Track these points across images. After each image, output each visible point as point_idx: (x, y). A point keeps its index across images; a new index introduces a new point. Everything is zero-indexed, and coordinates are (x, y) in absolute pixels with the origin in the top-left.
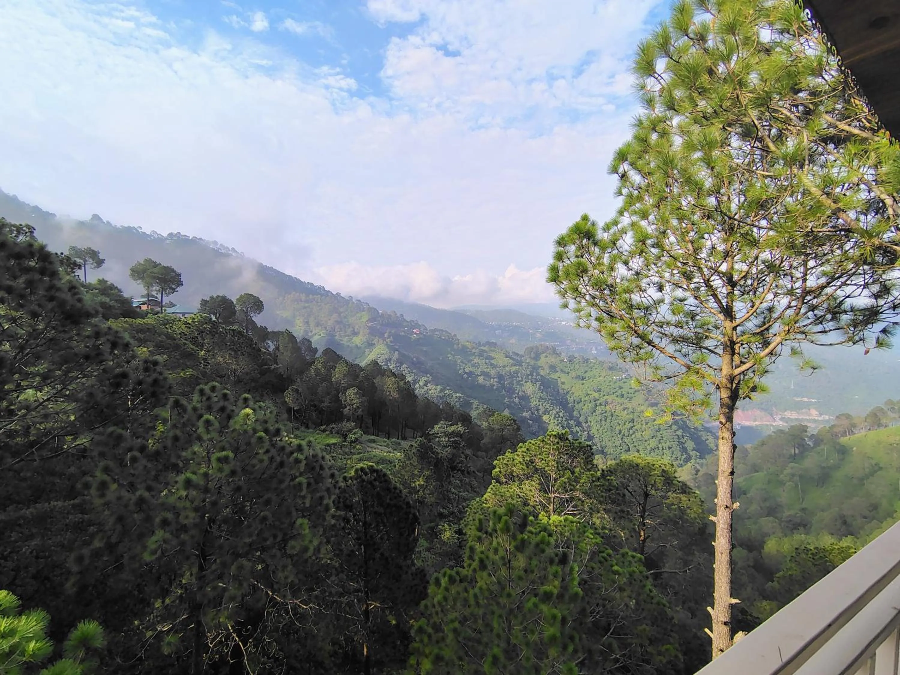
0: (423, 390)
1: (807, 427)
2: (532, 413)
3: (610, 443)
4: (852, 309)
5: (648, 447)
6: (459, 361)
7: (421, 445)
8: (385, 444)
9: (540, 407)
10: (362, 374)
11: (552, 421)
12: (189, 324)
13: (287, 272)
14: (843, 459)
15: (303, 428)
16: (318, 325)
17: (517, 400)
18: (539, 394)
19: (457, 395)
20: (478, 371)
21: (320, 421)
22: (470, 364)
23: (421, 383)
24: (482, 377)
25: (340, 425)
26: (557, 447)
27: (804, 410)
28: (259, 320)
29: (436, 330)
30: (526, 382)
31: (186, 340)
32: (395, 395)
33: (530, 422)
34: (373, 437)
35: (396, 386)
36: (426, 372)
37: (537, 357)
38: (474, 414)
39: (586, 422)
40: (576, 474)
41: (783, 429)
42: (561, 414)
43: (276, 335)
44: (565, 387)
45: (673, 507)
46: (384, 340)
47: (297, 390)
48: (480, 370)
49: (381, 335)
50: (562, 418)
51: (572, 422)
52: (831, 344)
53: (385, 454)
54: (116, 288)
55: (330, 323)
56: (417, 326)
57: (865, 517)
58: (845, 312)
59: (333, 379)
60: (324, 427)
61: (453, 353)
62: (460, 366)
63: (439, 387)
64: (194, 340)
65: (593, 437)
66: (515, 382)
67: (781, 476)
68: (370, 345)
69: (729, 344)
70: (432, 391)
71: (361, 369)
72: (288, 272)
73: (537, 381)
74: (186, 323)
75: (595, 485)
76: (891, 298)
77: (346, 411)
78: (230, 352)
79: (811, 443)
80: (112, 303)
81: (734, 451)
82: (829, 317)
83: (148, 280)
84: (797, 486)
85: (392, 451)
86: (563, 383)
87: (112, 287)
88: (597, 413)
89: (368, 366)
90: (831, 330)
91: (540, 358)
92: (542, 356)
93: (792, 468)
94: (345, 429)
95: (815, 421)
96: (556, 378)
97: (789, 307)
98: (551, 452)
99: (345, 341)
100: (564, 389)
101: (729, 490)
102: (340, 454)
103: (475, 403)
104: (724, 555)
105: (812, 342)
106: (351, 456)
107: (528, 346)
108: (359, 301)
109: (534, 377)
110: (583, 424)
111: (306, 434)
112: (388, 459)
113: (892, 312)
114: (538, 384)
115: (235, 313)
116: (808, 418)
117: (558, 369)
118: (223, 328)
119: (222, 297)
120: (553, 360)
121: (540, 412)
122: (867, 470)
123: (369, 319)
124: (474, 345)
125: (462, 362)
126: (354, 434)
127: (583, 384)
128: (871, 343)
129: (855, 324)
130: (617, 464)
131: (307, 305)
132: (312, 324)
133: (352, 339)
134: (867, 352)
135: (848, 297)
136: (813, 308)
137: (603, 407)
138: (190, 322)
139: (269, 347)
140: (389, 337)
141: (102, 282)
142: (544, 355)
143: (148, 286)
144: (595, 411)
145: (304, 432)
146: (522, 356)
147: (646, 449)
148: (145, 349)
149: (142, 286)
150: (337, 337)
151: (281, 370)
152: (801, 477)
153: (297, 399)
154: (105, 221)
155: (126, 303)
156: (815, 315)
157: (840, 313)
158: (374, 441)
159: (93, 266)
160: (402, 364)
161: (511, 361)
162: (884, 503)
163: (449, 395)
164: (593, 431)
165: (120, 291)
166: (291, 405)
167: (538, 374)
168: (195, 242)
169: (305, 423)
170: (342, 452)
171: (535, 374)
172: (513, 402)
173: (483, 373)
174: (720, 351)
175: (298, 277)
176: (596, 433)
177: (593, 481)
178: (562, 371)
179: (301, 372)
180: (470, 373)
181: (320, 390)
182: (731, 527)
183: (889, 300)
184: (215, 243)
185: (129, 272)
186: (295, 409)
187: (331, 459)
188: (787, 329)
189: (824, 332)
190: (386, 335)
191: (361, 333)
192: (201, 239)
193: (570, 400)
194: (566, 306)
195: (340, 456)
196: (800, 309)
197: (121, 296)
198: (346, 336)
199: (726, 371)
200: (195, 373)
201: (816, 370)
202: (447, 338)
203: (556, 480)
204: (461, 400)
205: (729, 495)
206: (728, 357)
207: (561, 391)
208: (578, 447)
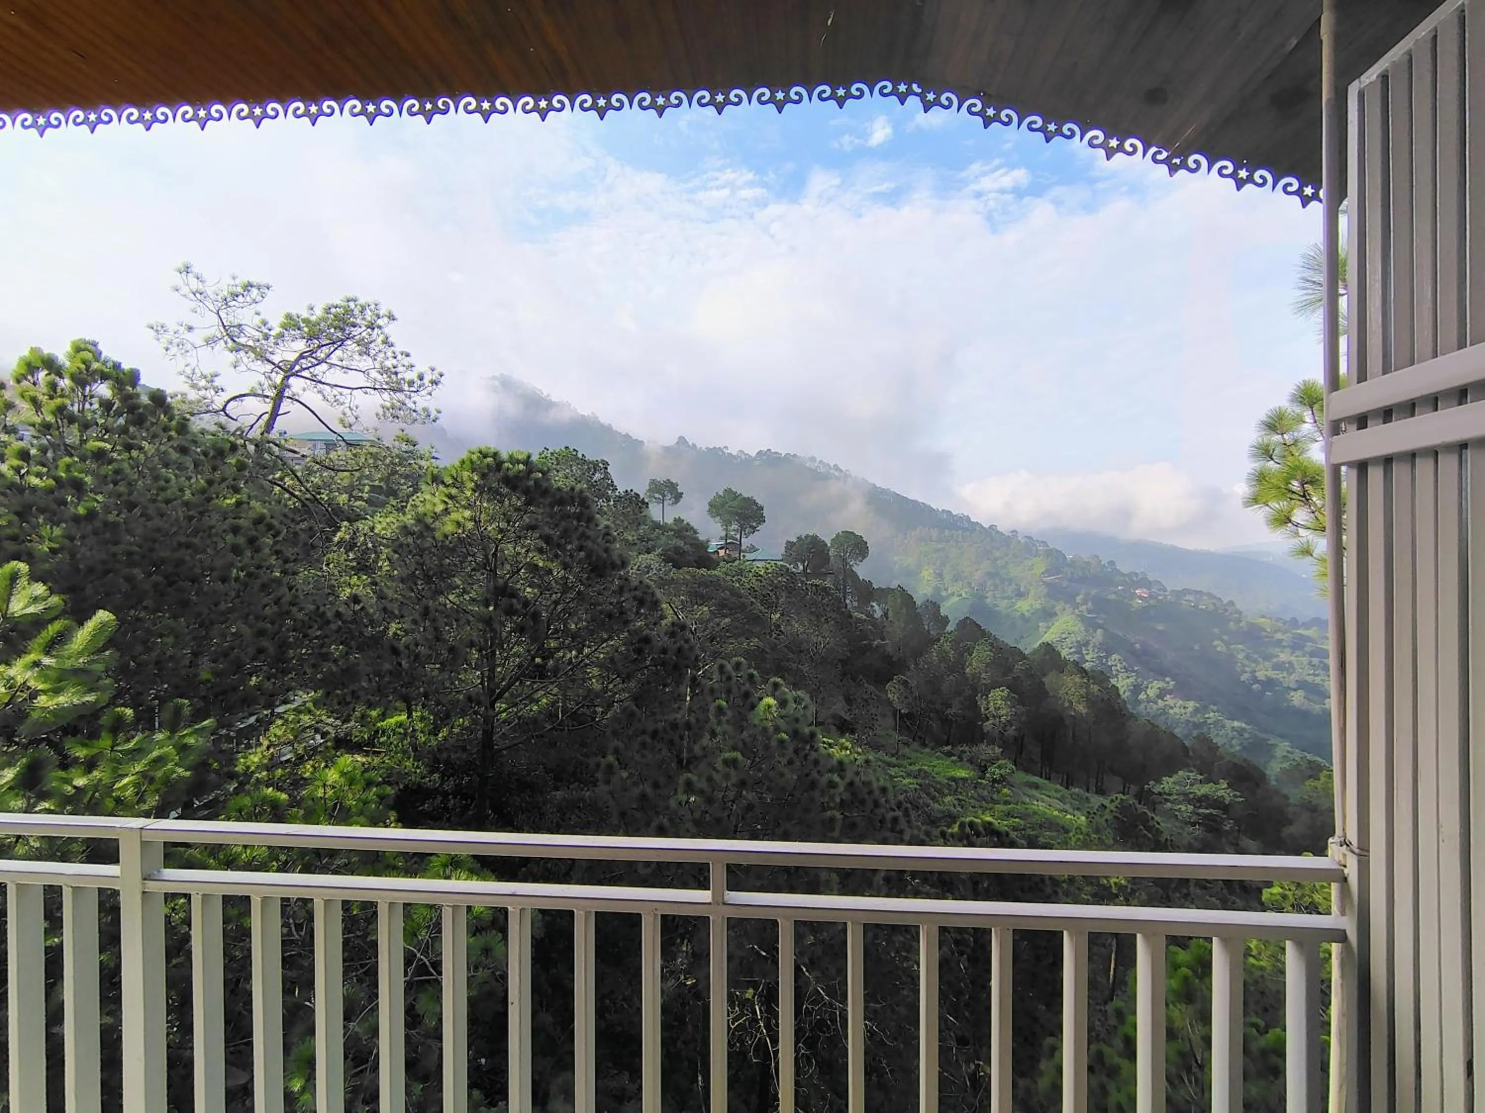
0: (1155, 707)
6: (1241, 656)
7: (1123, 808)
8: (1059, 795)
10: (1019, 666)
12: (760, 576)
13: (911, 497)
15: (916, 745)
16: (957, 578)
19: (1236, 724)
20: (1291, 680)
21: (945, 737)
22: (1267, 664)
23: (1152, 693)
24: (1300, 693)
25: (974, 749)
28: (863, 570)
29: (1186, 591)
31: (755, 598)
32: (1082, 709)
34: (1036, 779)
35: (1083, 691)
36: (1161, 673)
38: (1274, 769)
43: (883, 594)
46: (1076, 606)
47: (905, 683)
48: (1293, 677)
49: (1070, 598)
53: (1056, 813)
54: (692, 528)
55: (978, 575)
56: (1144, 583)
59: (968, 670)
60: (949, 747)
61: (1225, 637)
62: (1244, 666)
63: (1191, 705)
64: (765, 600)
68: (1049, 615)
70: (1176, 710)
71: (1024, 657)
72: (913, 495)
74: (757, 575)
77: (988, 726)
78: (810, 617)
80: (687, 548)
83: (727, 517)
85: (1071, 810)
87: (689, 528)
89: (1036, 651)
94: (983, 757)
99: (1003, 605)
102: (972, 797)
103: (1283, 747)
106: (991, 805)
108: (1030, 538)
111: (919, 754)
112: (1061, 823)
115: (828, 559)
118: (802, 582)
119: (812, 536)
123: (1047, 571)
124: (1280, 624)
125: (1248, 657)
126: (1000, 767)
131: (940, 546)
132: (947, 578)
133: (1014, 604)
138: (762, 573)
139: (874, 611)
140: (1085, 602)
141: (678, 521)
143: (727, 524)
145: (916, 751)
148: (706, 609)
149: (720, 524)
150: (988, 601)
151: (889, 649)
153: (906, 697)
154: (690, 444)
155: (702, 546)
158: (1036, 787)
159: (671, 502)
160: (1109, 654)
163: (1216, 723)
165: (695, 532)
166: (898, 706)
168: (789, 459)
169: (920, 738)
170: (976, 795)
173: (1302, 685)
175: (927, 503)
179: (918, 654)
180: (1269, 683)
181: (945, 687)
184: (813, 459)
185: (707, 507)
186: (903, 711)
187: (956, 802)
190: (1079, 599)
191: (1032, 592)
192: (795, 456)
195: (972, 801)
197: (697, 539)
198: (1005, 598)
200: (761, 644)
202: (1211, 607)
204: (1246, 735)
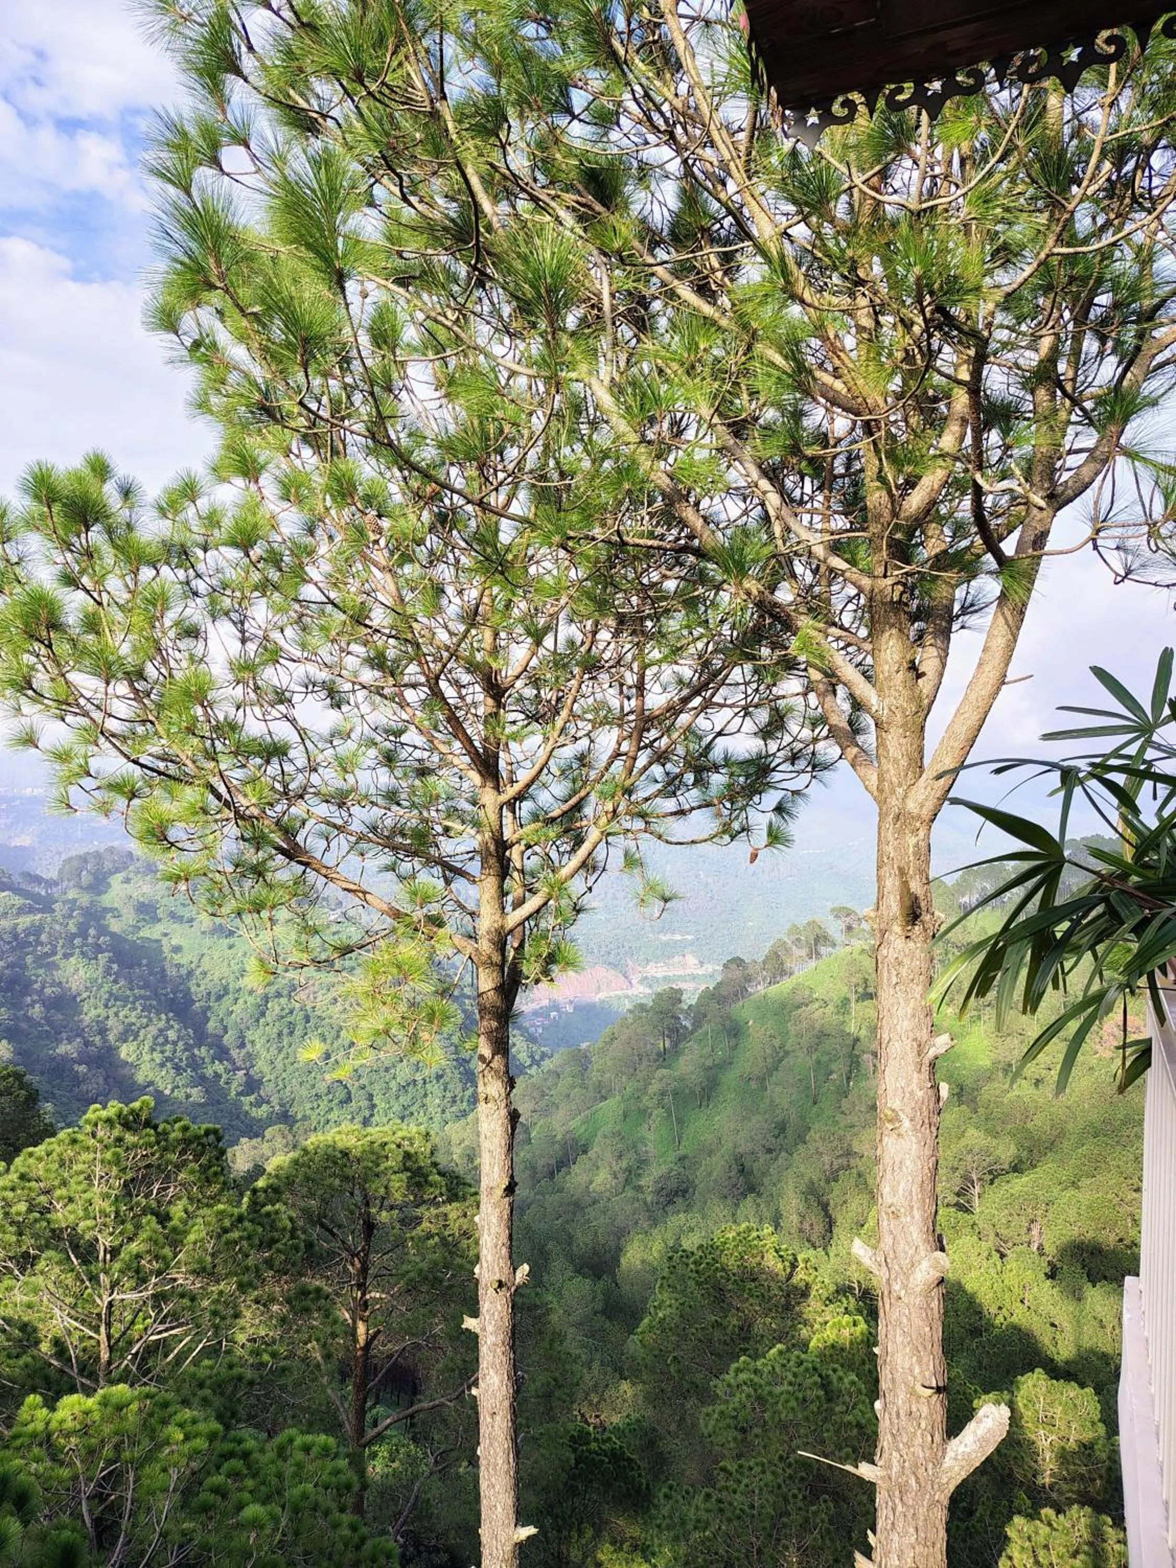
1: (680, 992)
2: (87, 1044)
3: (304, 1092)
4: (728, 761)
5: (393, 1084)
9: (110, 1023)
11: (146, 1057)
14: (735, 1048)
17: (37, 1011)
18: (106, 988)
26: (116, 1154)
27: (676, 959)
30: (66, 956)
33: (82, 1069)
37: (99, 884)
39: (242, 1045)
40: (175, 1222)
41: (643, 1001)
42: (172, 1035)
44: (182, 959)
45: (431, 1242)
50: (175, 1043)
51: (203, 1052)
52: (693, 842)
57: (770, 1151)
58: (716, 768)
65: (260, 1082)
66: (29, 959)
67: (645, 1099)
69: (492, 848)
73: (98, 949)
75: (228, 1243)
76: (787, 739)
79: (687, 1023)
81: (513, 1129)
82: (690, 778)
84: (670, 1114)
86: (177, 949)
88: (269, 1017)
90: (693, 809)
91: (109, 886)
92: (116, 881)
93: (661, 1080)
95: (694, 978)
96: (156, 936)
97: (617, 755)
98: (98, 1170)
100: (179, 966)
101: (504, 1238)
104: (498, 1418)
105: (660, 837)
107: (73, 853)
109: (90, 940)
110: (234, 1053)
113: (791, 768)
114: (103, 958)
116: (681, 972)
117: (160, 913)
120: (146, 889)
121: (111, 1037)
122: (769, 1060)
127: (230, 947)
128: (760, 837)
129: (732, 794)
130: (295, 1162)
134: (754, 857)
135: (720, 734)
136: (661, 757)
137: (283, 1001)
142: (120, 876)
144: (263, 1014)
146: (50, 883)
147: (388, 1089)
152: (676, 1094)
156: (667, 774)
157: (708, 770)
161: (18, 901)
162: (793, 1117)
164: (261, 1066)
167: (103, 930)
171: (92, 932)
172: (28, 1019)
174: (474, 867)
176: (266, 1069)
177: (225, 1231)
178: (173, 916)
182: (513, 1333)
183: (784, 743)
188: (609, 807)
189: (681, 813)
193: (198, 990)
194: (30, 740)
196: (635, 759)
199: (487, 922)
201: (669, 905)
203: (114, 1252)
205: (504, 1251)
206: (490, 884)
207: (172, 972)
208: (179, 1141)
